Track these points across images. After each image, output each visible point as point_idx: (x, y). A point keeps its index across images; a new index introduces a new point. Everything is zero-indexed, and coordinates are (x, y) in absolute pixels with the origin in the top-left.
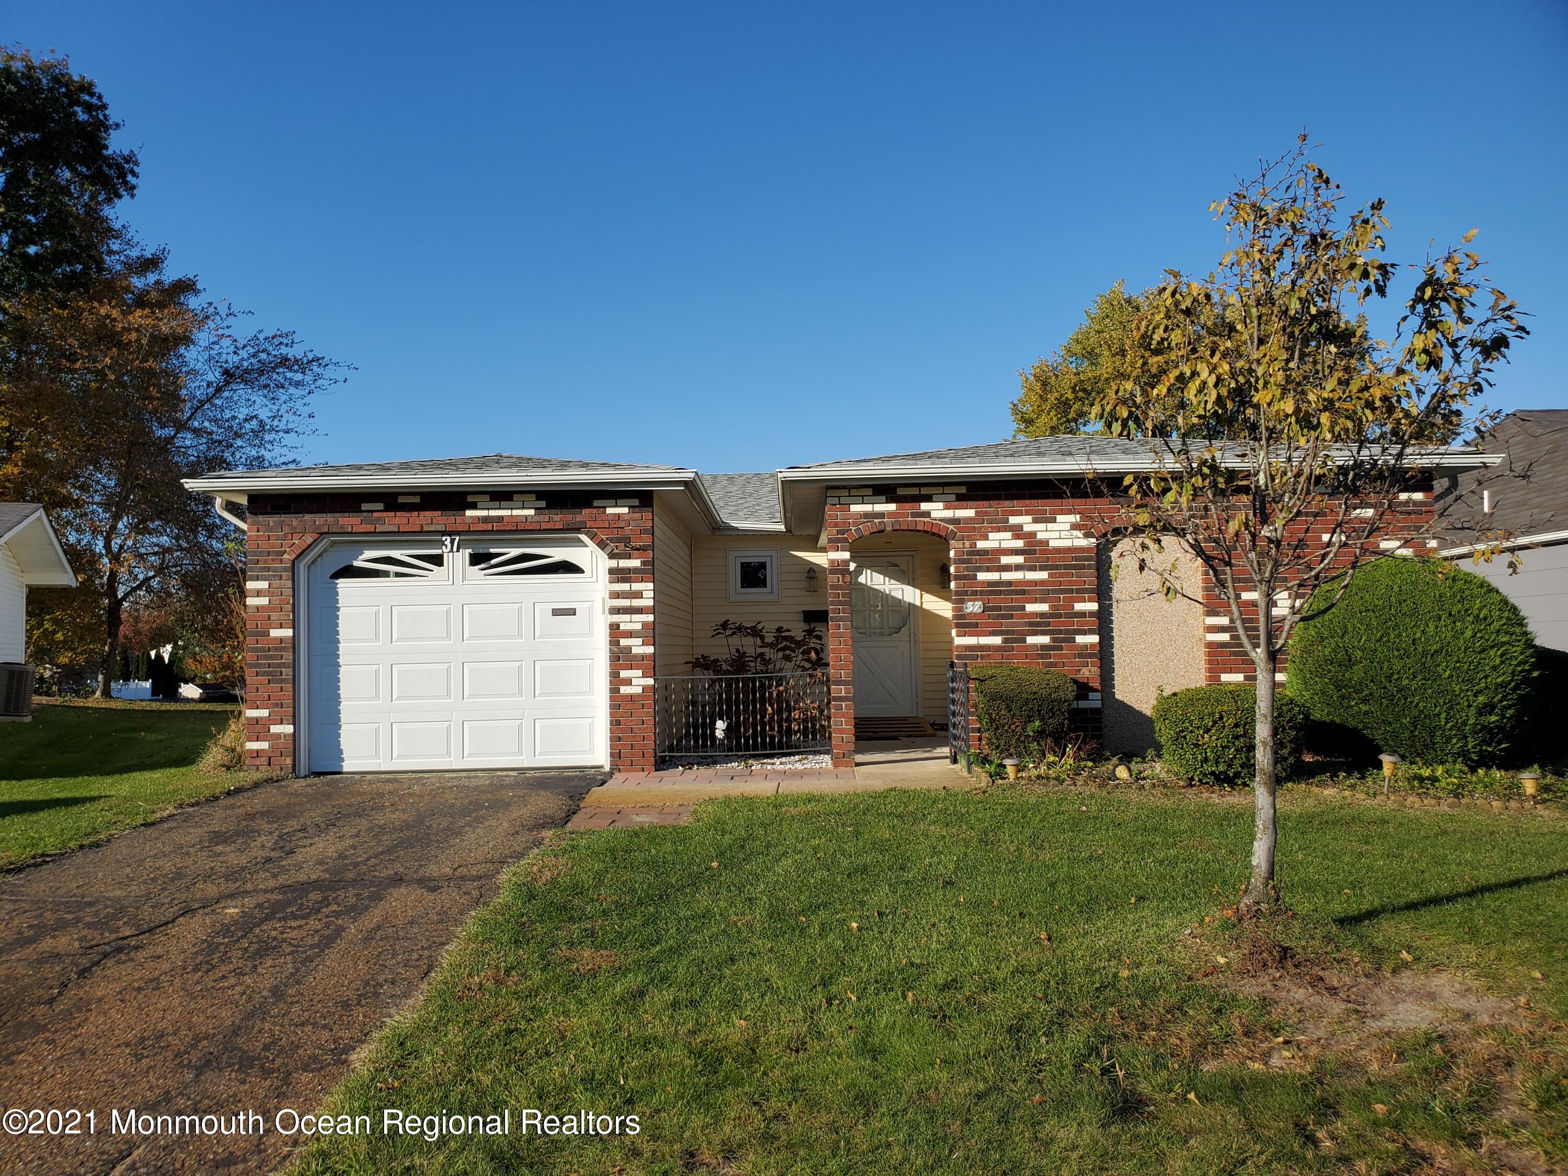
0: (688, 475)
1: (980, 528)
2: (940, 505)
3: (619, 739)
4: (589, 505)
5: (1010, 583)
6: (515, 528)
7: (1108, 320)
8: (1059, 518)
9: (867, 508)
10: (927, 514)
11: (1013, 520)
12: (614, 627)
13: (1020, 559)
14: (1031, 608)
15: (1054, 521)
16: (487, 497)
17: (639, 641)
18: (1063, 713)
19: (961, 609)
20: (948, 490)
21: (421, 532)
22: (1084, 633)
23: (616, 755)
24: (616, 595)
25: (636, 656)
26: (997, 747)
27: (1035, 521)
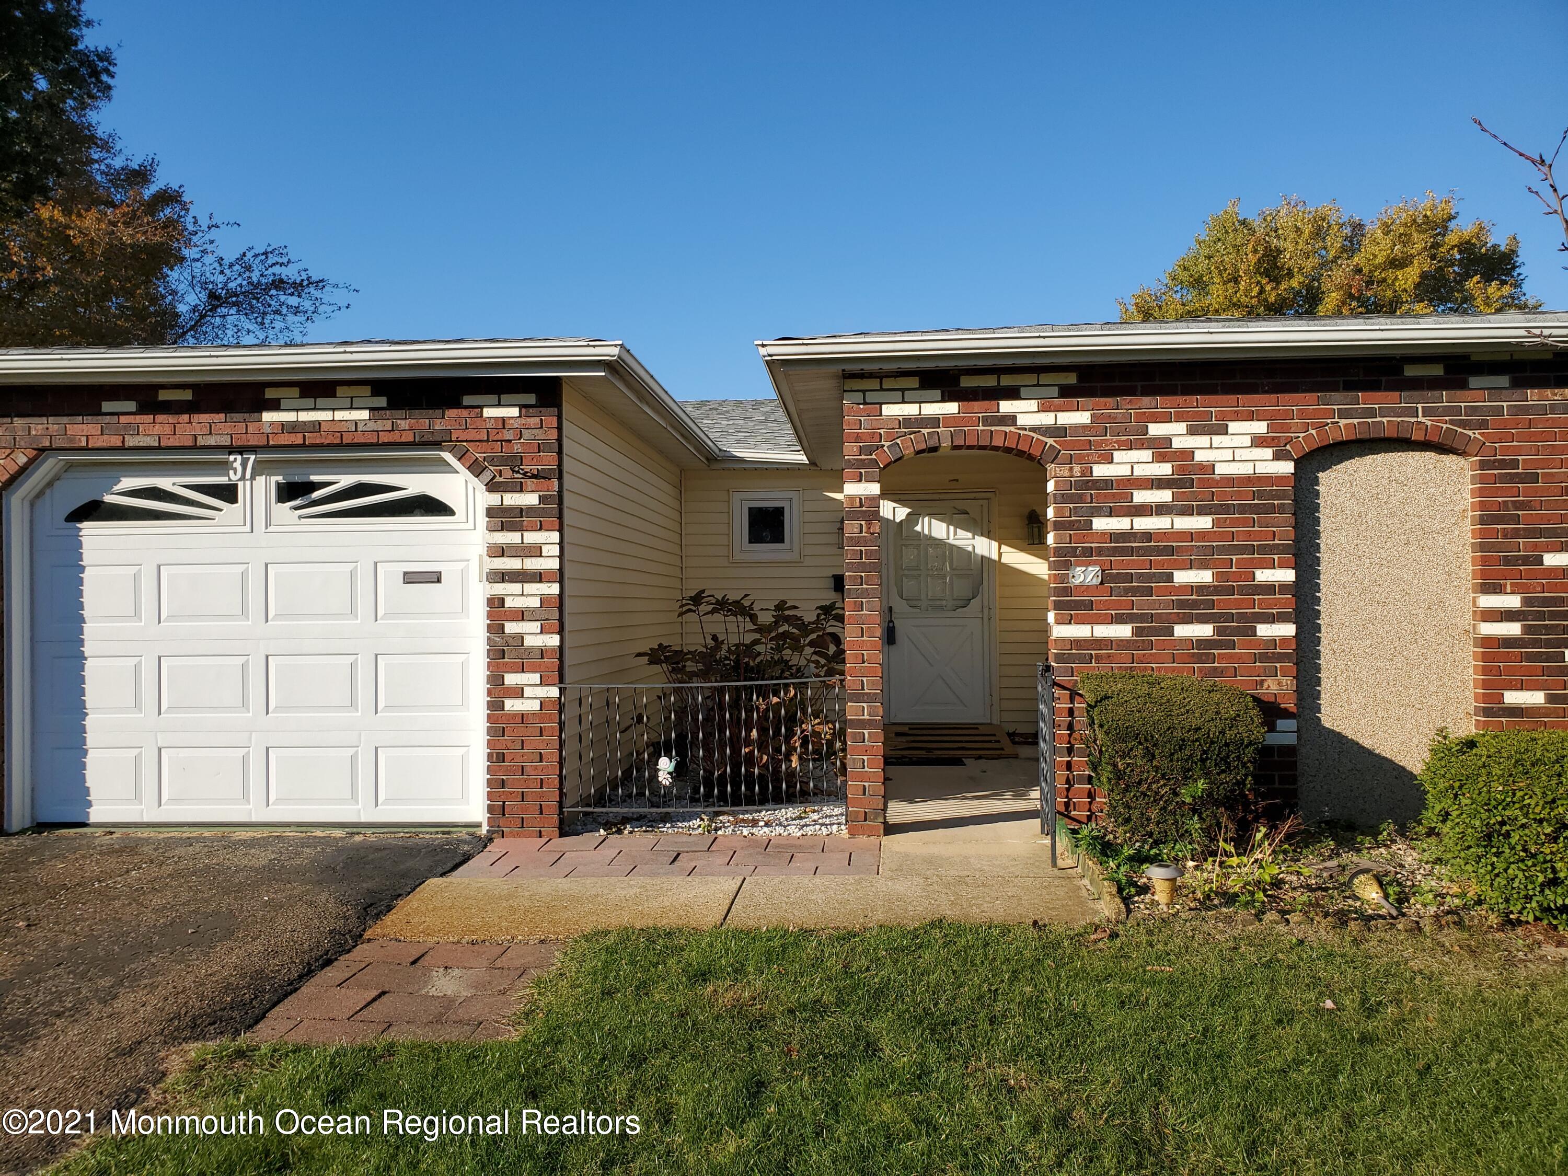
0: (610, 351)
1: (1100, 443)
2: (1033, 405)
3: (503, 784)
4: (457, 404)
5: (1147, 536)
6: (338, 441)
7: (1220, 244)
8: (1233, 427)
9: (911, 410)
10: (1011, 419)
11: (1155, 430)
12: (496, 604)
13: (1165, 496)
14: (1182, 577)
15: (1224, 431)
16: (296, 391)
17: (535, 626)
18: (1244, 764)
19: (1063, 579)
20: (1045, 378)
21: (195, 448)
22: (1271, 619)
23: (497, 810)
24: (500, 551)
25: (531, 649)
26: (1127, 820)
27: (1192, 431)
